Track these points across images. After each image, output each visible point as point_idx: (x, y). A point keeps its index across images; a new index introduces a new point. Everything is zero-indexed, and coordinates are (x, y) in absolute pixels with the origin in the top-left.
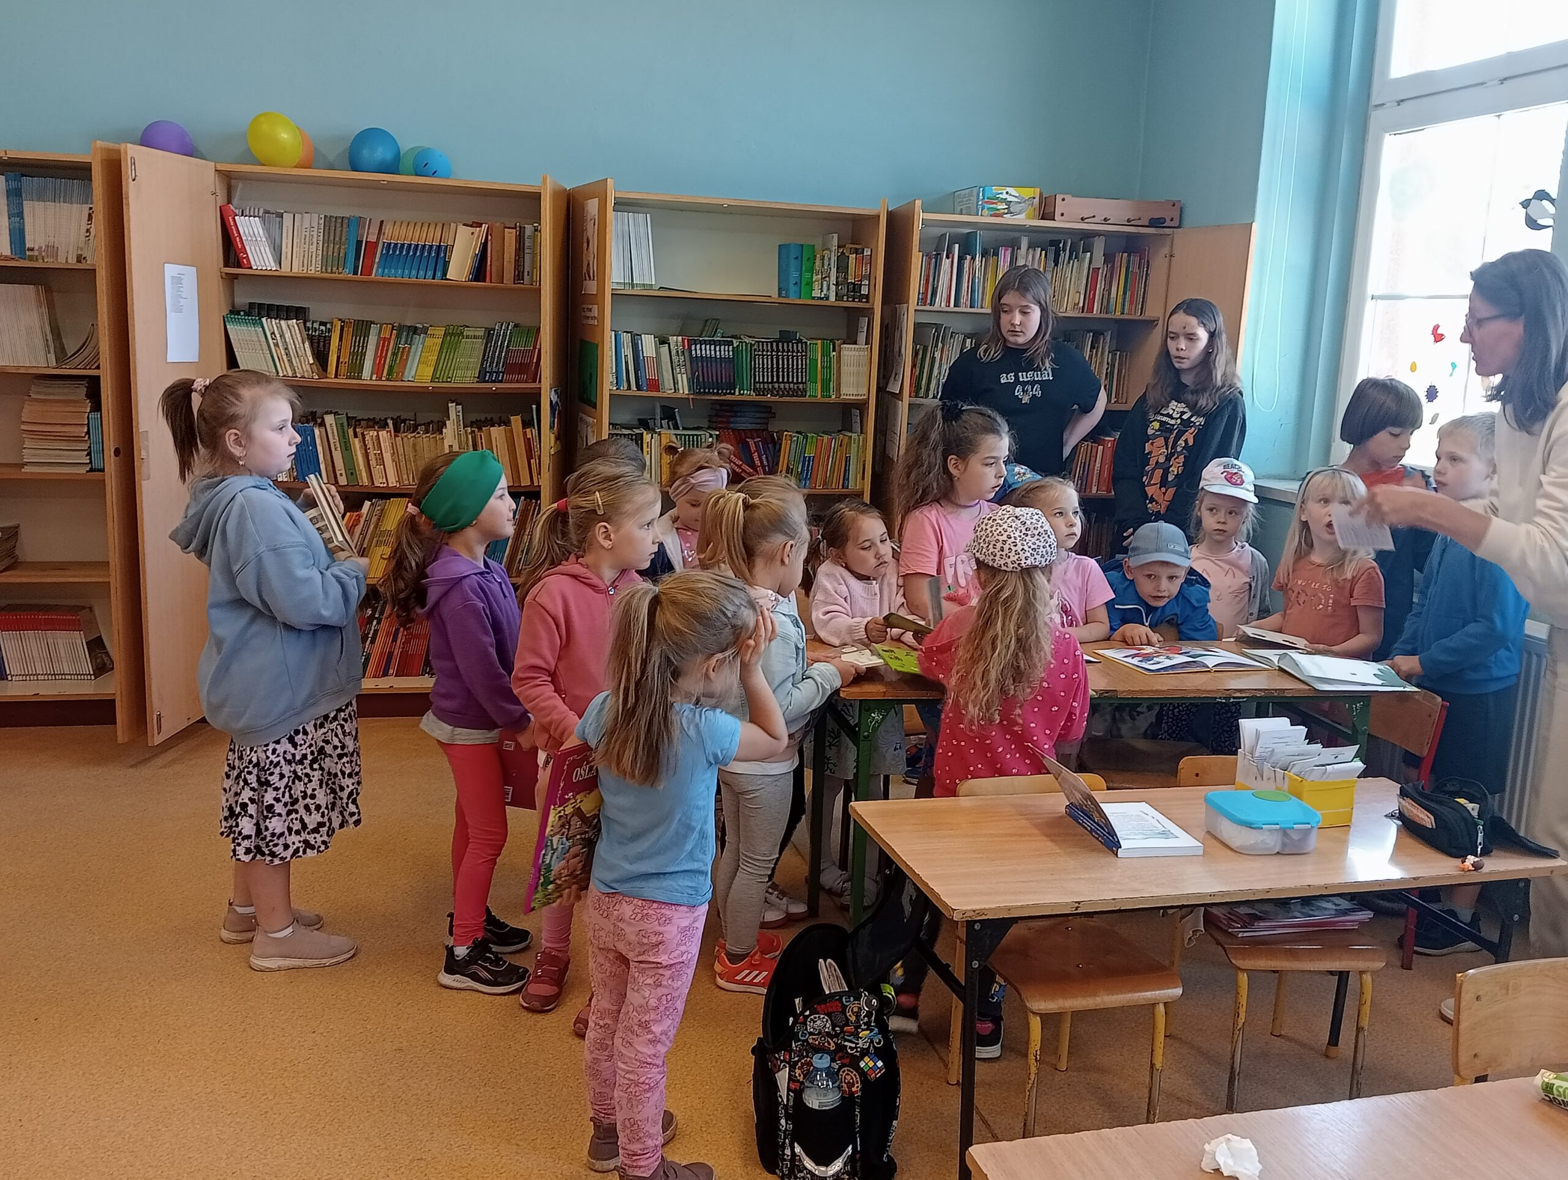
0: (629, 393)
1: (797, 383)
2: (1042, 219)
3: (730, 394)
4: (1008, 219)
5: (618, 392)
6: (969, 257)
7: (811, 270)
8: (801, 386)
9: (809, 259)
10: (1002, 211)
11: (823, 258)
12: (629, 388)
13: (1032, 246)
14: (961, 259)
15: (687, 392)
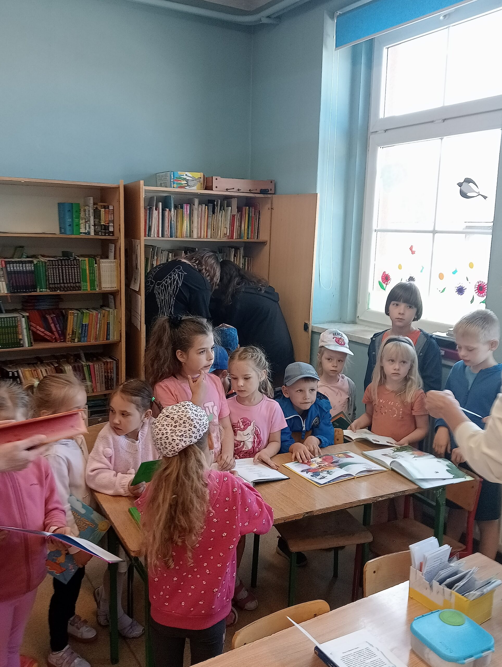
1: (75, 283)
2: (205, 190)
3: (34, 291)
4: (188, 190)
6: (167, 209)
7: (78, 217)
8: (77, 285)
9: (77, 211)
10: (184, 185)
11: (85, 211)
13: (200, 203)
14: (163, 210)
15: (6, 292)
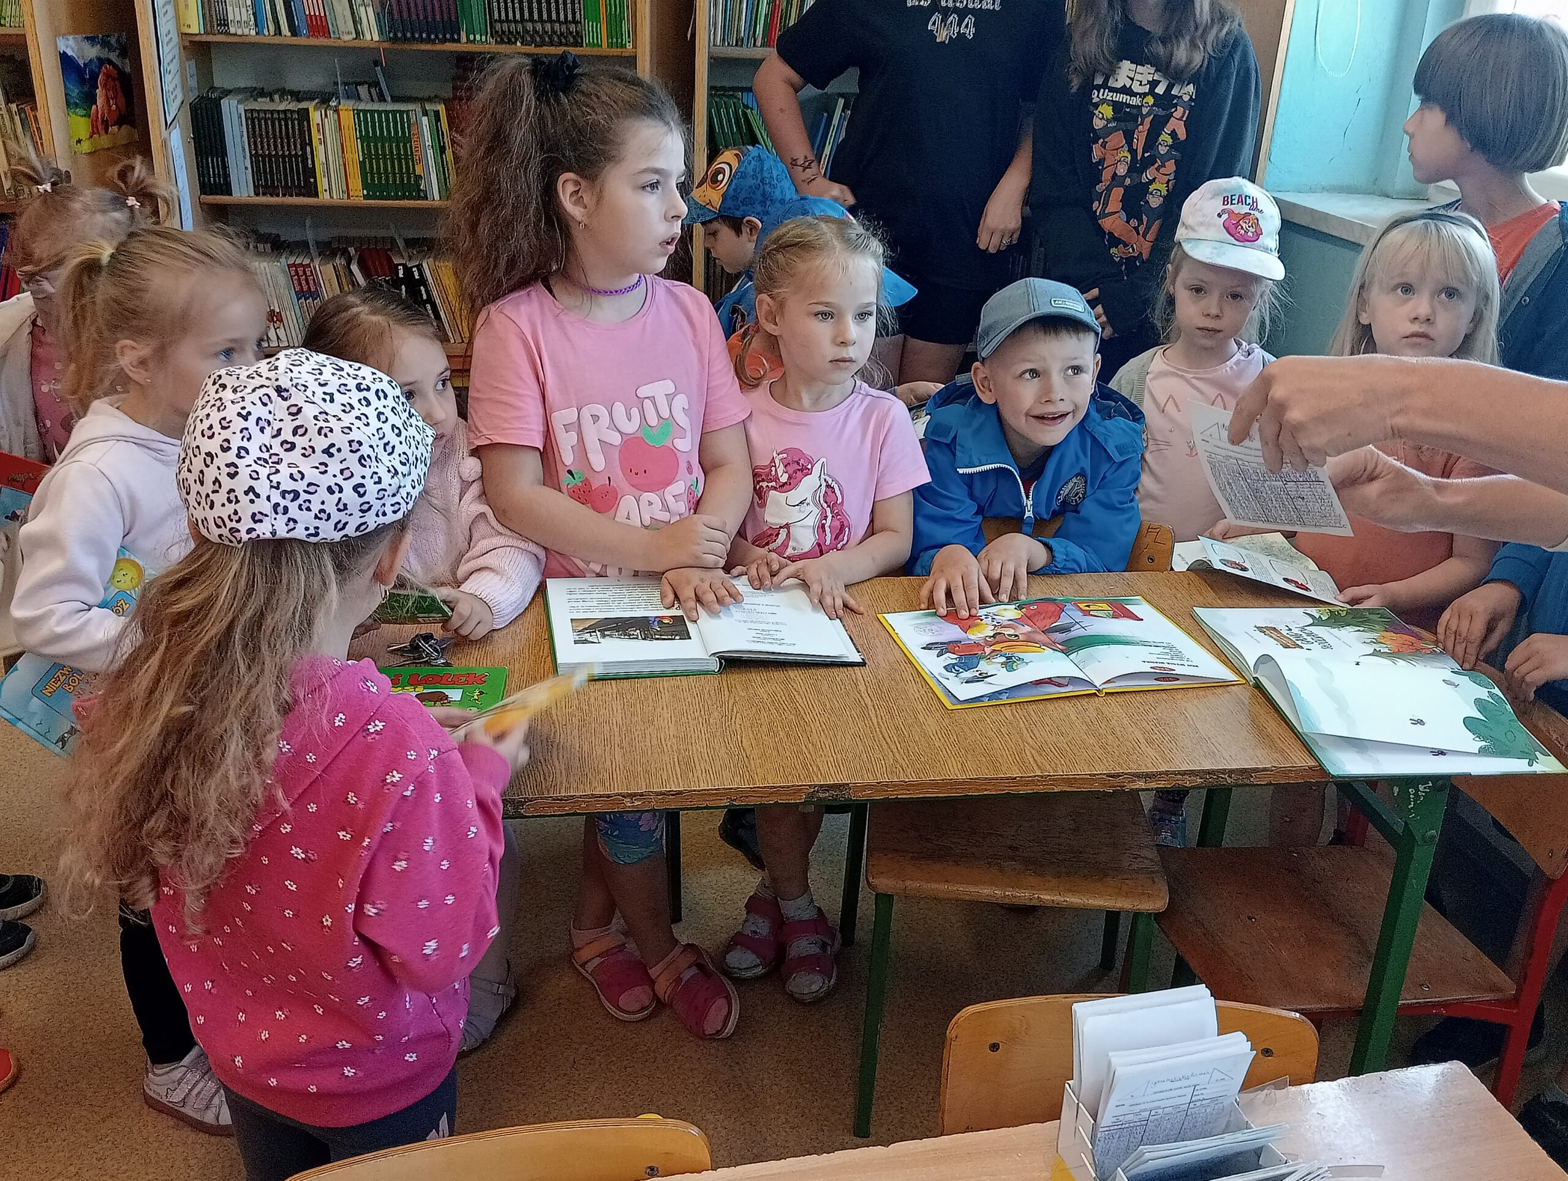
0: (277, 40)
1: (566, 21)
3: (453, 41)
5: (259, 39)
8: (572, 28)
12: (278, 31)
15: (376, 38)
